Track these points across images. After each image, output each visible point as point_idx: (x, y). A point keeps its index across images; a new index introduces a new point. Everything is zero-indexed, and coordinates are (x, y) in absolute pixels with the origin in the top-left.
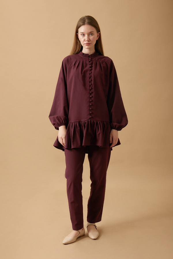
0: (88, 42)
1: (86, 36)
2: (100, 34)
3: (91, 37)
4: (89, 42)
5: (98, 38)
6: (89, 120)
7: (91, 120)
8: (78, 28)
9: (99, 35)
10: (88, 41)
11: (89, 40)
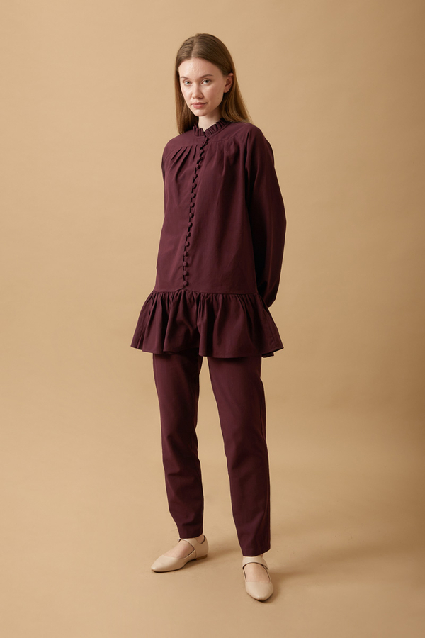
0: (198, 102)
1: (194, 85)
2: (234, 78)
3: (206, 89)
4: (201, 101)
5: (228, 88)
6: (183, 290)
7: (185, 292)
8: (179, 62)
9: (231, 80)
10: (199, 98)
11: (200, 96)
